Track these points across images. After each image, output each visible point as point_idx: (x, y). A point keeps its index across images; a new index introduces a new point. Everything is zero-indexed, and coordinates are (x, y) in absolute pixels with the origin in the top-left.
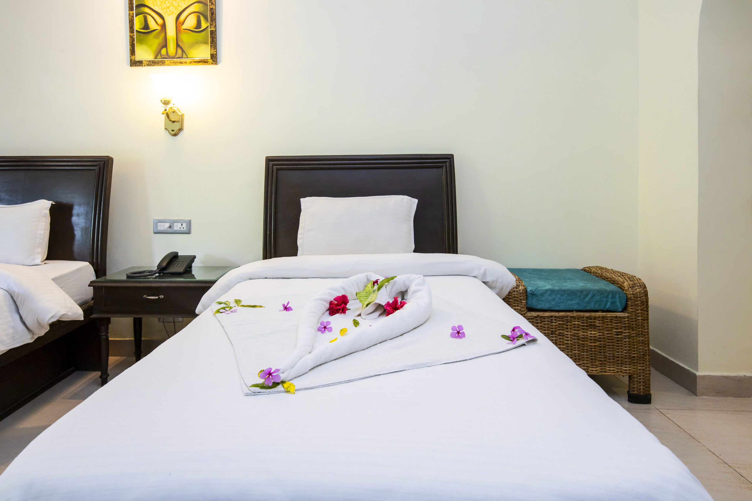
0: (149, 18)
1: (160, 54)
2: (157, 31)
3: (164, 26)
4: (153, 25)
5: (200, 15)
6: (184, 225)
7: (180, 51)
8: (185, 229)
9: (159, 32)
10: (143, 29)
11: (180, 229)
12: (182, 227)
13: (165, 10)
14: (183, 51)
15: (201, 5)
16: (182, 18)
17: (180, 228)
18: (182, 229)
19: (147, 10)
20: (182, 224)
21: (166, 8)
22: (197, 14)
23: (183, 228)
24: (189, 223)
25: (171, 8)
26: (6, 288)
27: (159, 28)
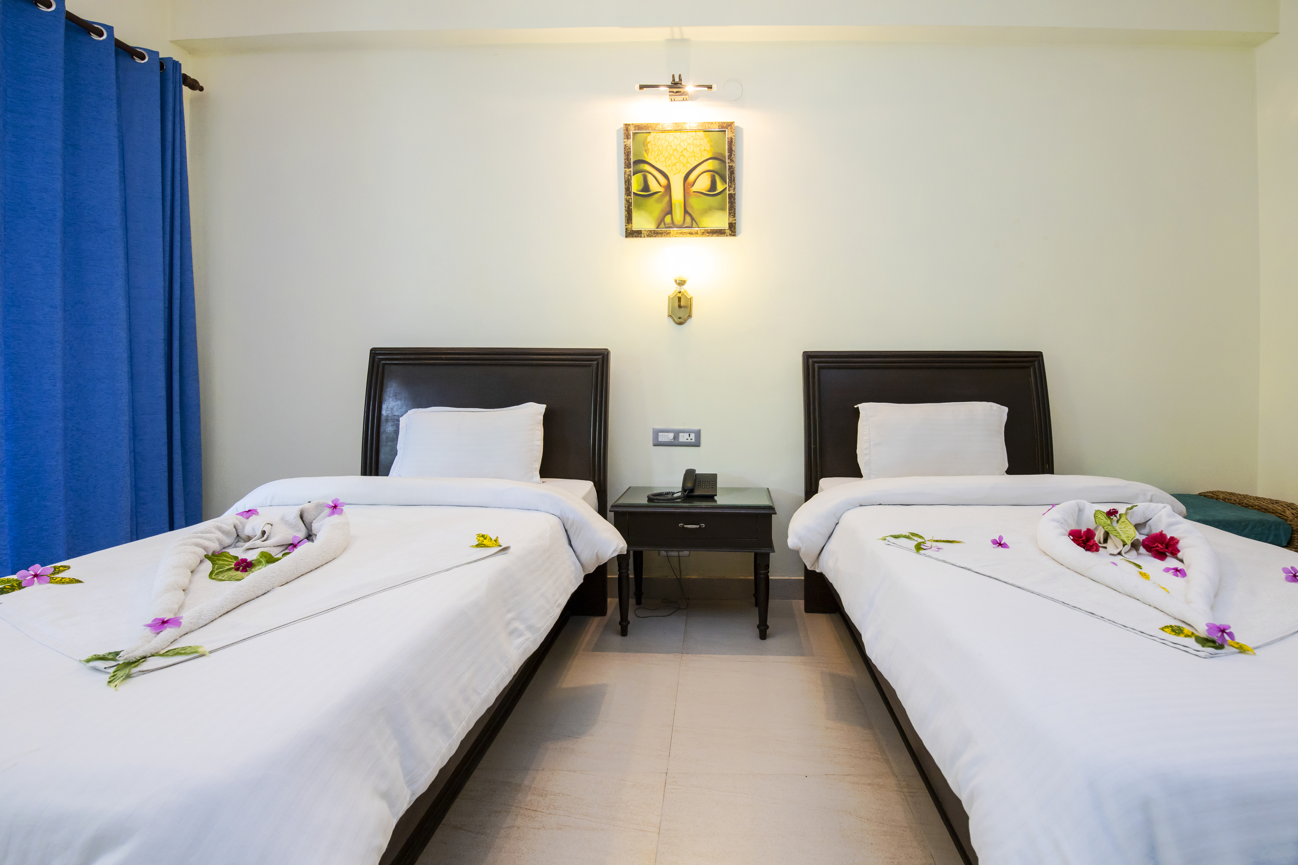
0: (650, 177)
1: (663, 223)
2: (660, 193)
3: (668, 188)
4: (654, 186)
5: (715, 174)
6: (693, 436)
7: (688, 219)
8: (693, 440)
9: (661, 195)
10: (642, 191)
11: (687, 441)
12: (689, 439)
13: (671, 167)
14: (693, 219)
15: (716, 162)
16: (692, 177)
17: (687, 439)
18: (689, 440)
19: (647, 167)
20: (689, 435)
21: (672, 165)
22: (712, 173)
23: (691, 439)
24: (698, 434)
25: (678, 165)
26: (558, 514)
27: (662, 190)
